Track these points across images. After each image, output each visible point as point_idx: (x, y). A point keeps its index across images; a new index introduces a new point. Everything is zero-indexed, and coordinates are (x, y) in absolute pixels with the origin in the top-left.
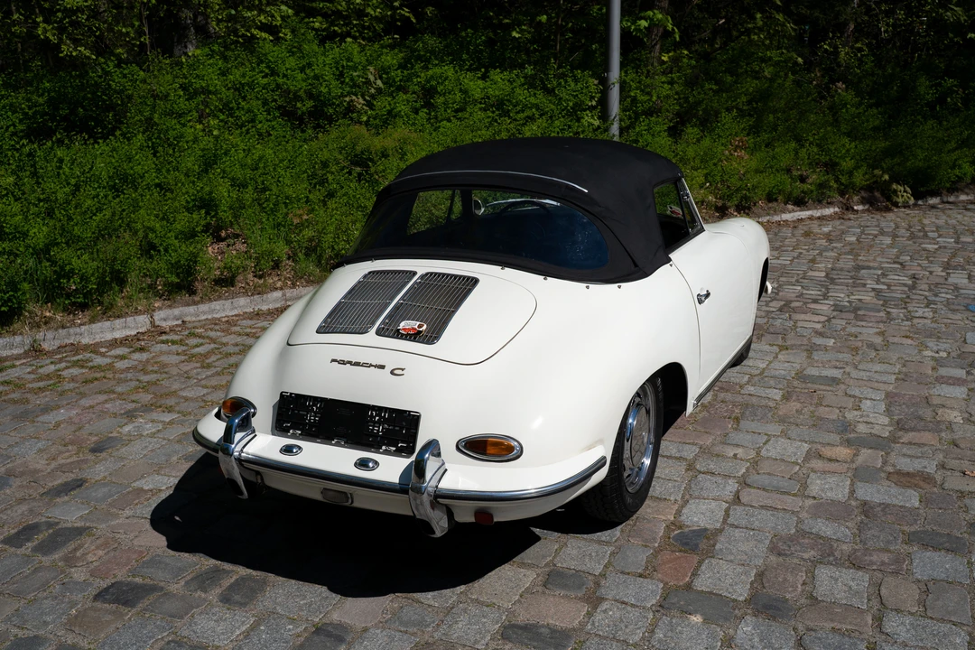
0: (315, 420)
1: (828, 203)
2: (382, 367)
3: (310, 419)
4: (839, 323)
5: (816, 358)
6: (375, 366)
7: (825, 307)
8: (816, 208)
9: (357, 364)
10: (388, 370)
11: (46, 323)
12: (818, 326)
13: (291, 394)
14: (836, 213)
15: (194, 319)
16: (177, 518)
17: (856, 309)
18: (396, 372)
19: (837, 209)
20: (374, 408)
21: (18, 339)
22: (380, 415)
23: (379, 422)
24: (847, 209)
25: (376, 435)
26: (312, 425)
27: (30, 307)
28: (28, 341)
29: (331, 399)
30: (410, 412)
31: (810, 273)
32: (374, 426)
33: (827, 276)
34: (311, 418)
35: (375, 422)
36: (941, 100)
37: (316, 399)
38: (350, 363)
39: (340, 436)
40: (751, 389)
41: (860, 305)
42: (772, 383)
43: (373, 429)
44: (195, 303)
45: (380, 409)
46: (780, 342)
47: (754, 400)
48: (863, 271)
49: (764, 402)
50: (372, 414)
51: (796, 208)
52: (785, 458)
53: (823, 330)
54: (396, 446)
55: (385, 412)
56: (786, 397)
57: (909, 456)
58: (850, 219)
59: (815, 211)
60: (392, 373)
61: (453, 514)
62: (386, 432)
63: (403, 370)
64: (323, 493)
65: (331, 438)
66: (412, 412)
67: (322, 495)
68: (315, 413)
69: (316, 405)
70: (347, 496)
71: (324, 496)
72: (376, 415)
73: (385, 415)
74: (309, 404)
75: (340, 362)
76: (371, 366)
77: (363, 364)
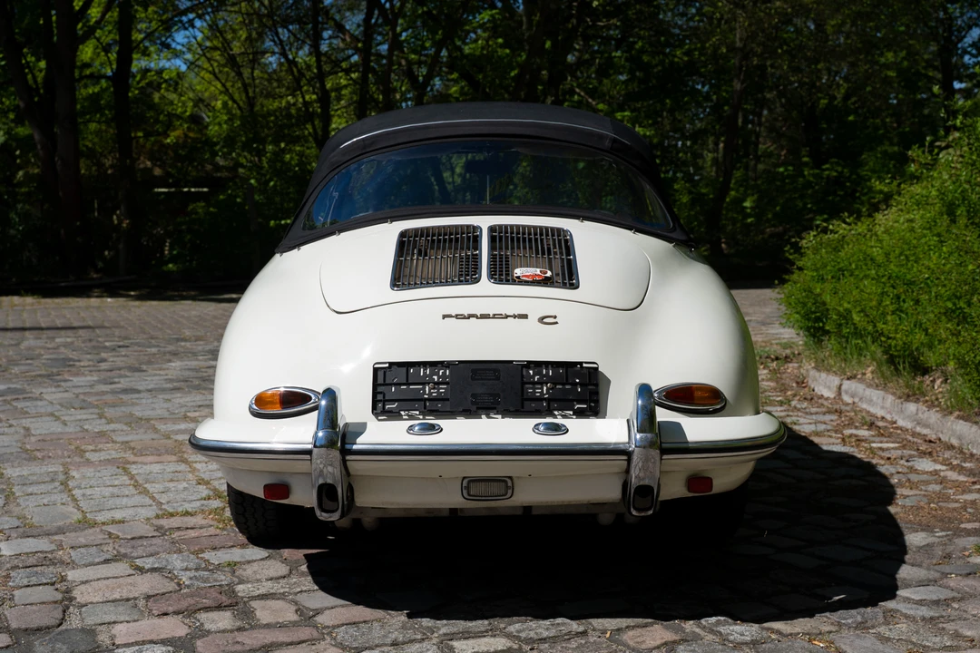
0: (438, 392)
2: (525, 317)
3: (430, 393)
6: (515, 317)
9: (485, 316)
10: (534, 318)
13: (393, 363)
18: (546, 320)
20: (530, 364)
22: (540, 373)
23: (541, 383)
25: (541, 399)
26: (433, 400)
29: (460, 362)
30: (581, 363)
32: (534, 389)
34: (431, 391)
35: (535, 383)
37: (434, 365)
38: (474, 316)
39: (487, 408)
43: (534, 392)
45: (538, 365)
50: (528, 372)
54: (572, 408)
55: (547, 368)
62: (553, 391)
63: (555, 317)
64: (468, 488)
65: (471, 412)
66: (586, 363)
67: (465, 492)
68: (438, 383)
69: (437, 374)
70: (506, 484)
71: (469, 495)
72: (535, 374)
73: (547, 373)
74: (425, 373)
75: (457, 317)
76: (507, 317)
77: (494, 316)
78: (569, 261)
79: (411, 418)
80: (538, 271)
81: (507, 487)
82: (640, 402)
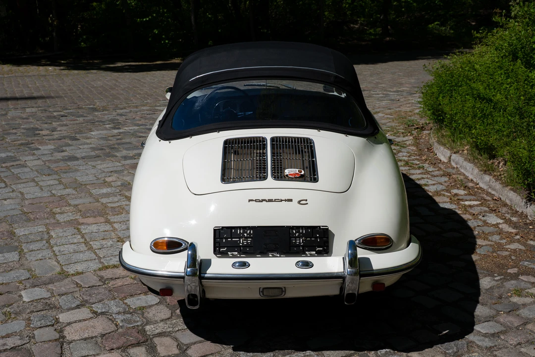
0: (247, 242)
2: (291, 200)
3: (243, 243)
6: (286, 200)
9: (271, 201)
10: (295, 201)
13: (224, 227)
18: (302, 202)
20: (293, 228)
22: (299, 232)
23: (299, 237)
25: (299, 246)
26: (246, 246)
29: (258, 227)
30: (320, 227)
32: (296, 240)
34: (243, 241)
35: (296, 237)
37: (245, 228)
38: (264, 200)
39: (272, 251)
43: (296, 242)
45: (298, 228)
50: (293, 232)
54: (315, 251)
55: (302, 230)
60: (299, 202)
62: (305, 242)
63: (306, 200)
64: (262, 292)
65: (264, 253)
66: (322, 226)
67: (261, 294)
68: (247, 238)
69: (246, 233)
70: (282, 290)
71: (263, 294)
72: (296, 232)
73: (303, 232)
74: (240, 232)
75: (256, 201)
76: (282, 201)
77: (275, 201)
78: (313, 161)
79: (234, 256)
80: (297, 171)
81: (282, 291)
82: (350, 252)
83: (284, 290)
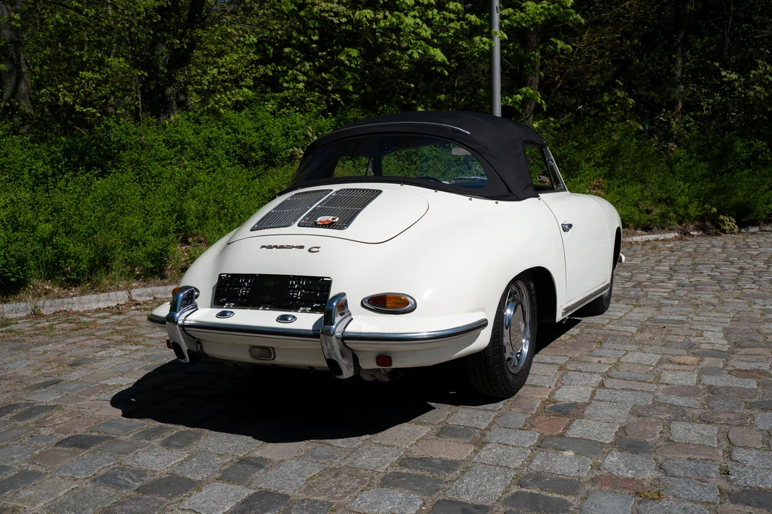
0: (246, 293)
1: (669, 230)
2: (302, 247)
4: (682, 293)
5: (664, 310)
6: (296, 247)
7: (670, 285)
8: (660, 233)
9: (282, 247)
10: (306, 249)
11: (45, 294)
12: (666, 295)
13: (228, 275)
14: (676, 237)
15: (163, 296)
16: (133, 400)
17: (695, 286)
18: (313, 250)
19: (677, 234)
20: (294, 277)
21: (23, 305)
22: (299, 283)
23: (298, 289)
24: (685, 234)
25: (296, 299)
26: (243, 297)
27: (34, 281)
28: (30, 307)
29: (260, 275)
30: (323, 278)
31: (656, 268)
32: (294, 293)
33: (671, 269)
34: (243, 292)
35: (295, 289)
36: (753, 158)
37: (247, 276)
38: (276, 247)
39: (265, 303)
40: (611, 327)
41: (699, 283)
42: (628, 323)
43: (293, 295)
44: (165, 285)
45: (299, 278)
46: (634, 302)
47: (614, 332)
48: (699, 266)
49: (621, 333)
50: (292, 283)
51: (644, 233)
52: (641, 362)
53: (669, 296)
54: (311, 306)
55: (303, 280)
56: (641, 331)
57: (747, 361)
58: (688, 240)
59: (659, 235)
60: (310, 251)
61: (358, 359)
62: (303, 296)
63: (318, 248)
64: (252, 351)
65: (255, 305)
66: (325, 277)
67: (250, 353)
68: (246, 287)
69: (247, 281)
70: (269, 351)
71: (253, 355)
72: (296, 284)
73: (303, 283)
74: (242, 281)
75: (267, 247)
76: (293, 247)
77: (286, 247)
78: (359, 211)
80: (331, 218)
83: (272, 351)
